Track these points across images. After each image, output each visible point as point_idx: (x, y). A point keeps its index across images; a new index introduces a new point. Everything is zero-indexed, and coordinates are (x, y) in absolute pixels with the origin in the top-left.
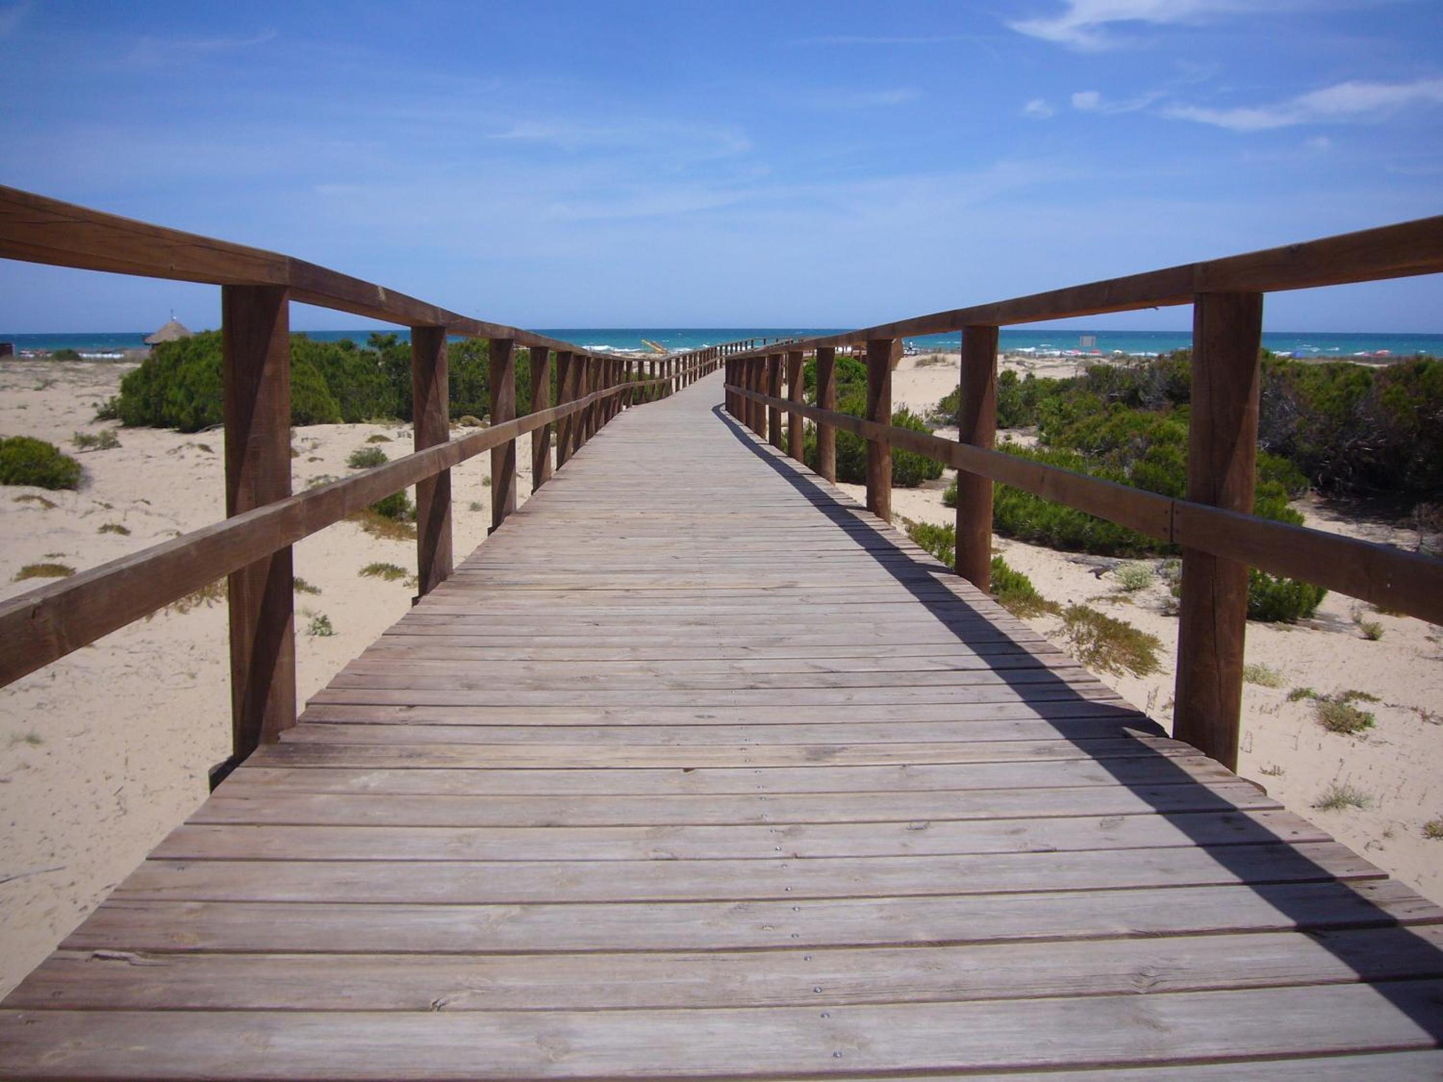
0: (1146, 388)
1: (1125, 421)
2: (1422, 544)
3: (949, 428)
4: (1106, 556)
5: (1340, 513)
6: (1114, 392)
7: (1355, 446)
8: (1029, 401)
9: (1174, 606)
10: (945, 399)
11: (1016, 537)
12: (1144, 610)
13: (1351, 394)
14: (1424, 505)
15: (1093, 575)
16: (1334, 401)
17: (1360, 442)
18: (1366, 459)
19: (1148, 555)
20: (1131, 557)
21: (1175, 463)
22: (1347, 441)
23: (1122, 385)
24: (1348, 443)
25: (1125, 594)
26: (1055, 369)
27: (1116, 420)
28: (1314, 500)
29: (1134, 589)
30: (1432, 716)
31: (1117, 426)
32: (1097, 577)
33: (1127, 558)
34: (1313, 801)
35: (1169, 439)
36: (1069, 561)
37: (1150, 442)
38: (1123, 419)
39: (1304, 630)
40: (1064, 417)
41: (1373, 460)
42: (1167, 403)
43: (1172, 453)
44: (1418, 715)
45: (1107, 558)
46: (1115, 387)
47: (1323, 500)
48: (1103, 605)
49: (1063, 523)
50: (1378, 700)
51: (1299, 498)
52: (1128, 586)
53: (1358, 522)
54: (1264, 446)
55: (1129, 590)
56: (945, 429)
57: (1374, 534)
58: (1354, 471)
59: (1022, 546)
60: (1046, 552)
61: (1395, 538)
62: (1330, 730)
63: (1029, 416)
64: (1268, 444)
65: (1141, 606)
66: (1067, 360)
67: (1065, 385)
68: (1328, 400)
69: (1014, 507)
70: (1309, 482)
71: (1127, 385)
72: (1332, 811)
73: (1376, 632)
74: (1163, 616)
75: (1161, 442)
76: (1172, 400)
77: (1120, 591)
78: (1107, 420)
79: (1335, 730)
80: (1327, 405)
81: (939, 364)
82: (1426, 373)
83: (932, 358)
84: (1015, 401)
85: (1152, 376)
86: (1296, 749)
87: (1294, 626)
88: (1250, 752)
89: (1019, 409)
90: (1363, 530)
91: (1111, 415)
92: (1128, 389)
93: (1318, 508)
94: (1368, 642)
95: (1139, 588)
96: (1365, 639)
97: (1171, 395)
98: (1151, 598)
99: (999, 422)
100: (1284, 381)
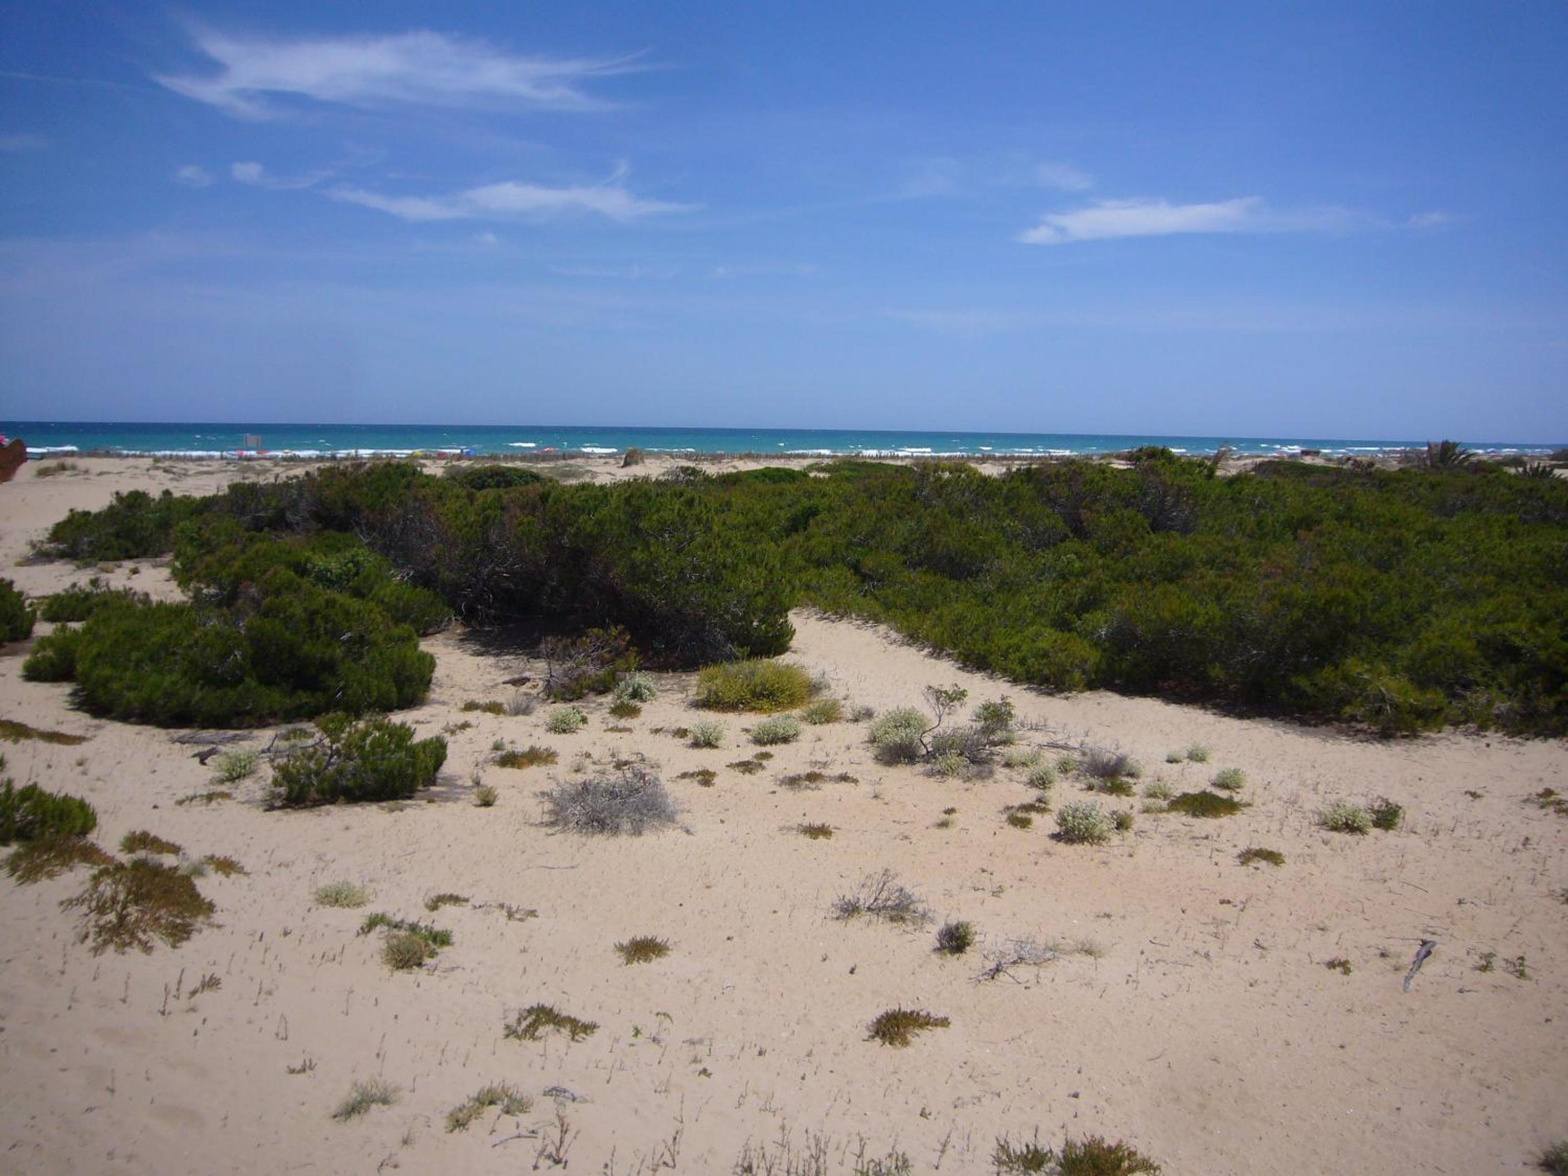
0: (294, 505)
1: (260, 553)
2: (552, 676)
3: (63, 561)
4: (220, 728)
5: (483, 645)
6: (259, 512)
7: (493, 573)
8: (164, 525)
9: (280, 795)
10: (58, 525)
11: (113, 715)
12: (247, 805)
13: (487, 519)
14: (549, 638)
15: (197, 760)
16: (471, 527)
17: (497, 569)
18: (506, 584)
19: (271, 721)
20: (250, 726)
21: (293, 615)
22: (486, 567)
23: (269, 505)
24: (487, 570)
25: (224, 788)
26: (210, 476)
27: (250, 553)
28: (458, 631)
29: (239, 777)
30: (517, 911)
31: (252, 559)
32: (202, 762)
33: (246, 728)
34: (334, 1109)
35: (287, 588)
36: (174, 742)
37: (266, 593)
38: (257, 552)
39: (419, 806)
40: (202, 546)
41: (512, 586)
42: (314, 525)
43: (291, 604)
44: (504, 913)
45: (221, 731)
46: (260, 507)
47: (467, 630)
48: (197, 806)
49: (169, 695)
50: (467, 900)
51: (444, 630)
52: (231, 774)
53: (497, 655)
54: (408, 574)
55: (232, 779)
56: (57, 563)
57: (511, 667)
58: (495, 598)
59: (118, 726)
60: (150, 731)
61: (529, 670)
62: (398, 968)
63: (163, 541)
64: (412, 573)
65: (243, 800)
66: (228, 464)
67: (208, 504)
68: (466, 526)
69: (108, 680)
70: (452, 612)
71: (274, 504)
72: (355, 1118)
73: (491, 798)
74: (266, 810)
75: (278, 593)
76: (320, 522)
77: (222, 781)
78: (243, 551)
79: (402, 968)
80: (465, 530)
81: (67, 473)
82: (550, 500)
83: (59, 465)
84: (145, 524)
85: (301, 495)
86: (347, 1014)
87: (409, 802)
88: (286, 1038)
89: (151, 535)
90: (501, 664)
91: (245, 546)
92: (275, 508)
93: (462, 640)
94: (483, 809)
95: (244, 776)
96: (481, 806)
97: (317, 517)
98: (256, 787)
99: (127, 551)
100: (425, 505)
